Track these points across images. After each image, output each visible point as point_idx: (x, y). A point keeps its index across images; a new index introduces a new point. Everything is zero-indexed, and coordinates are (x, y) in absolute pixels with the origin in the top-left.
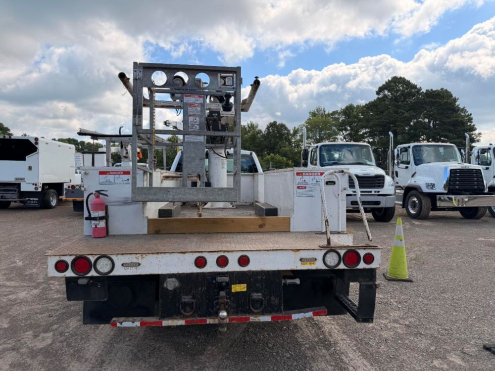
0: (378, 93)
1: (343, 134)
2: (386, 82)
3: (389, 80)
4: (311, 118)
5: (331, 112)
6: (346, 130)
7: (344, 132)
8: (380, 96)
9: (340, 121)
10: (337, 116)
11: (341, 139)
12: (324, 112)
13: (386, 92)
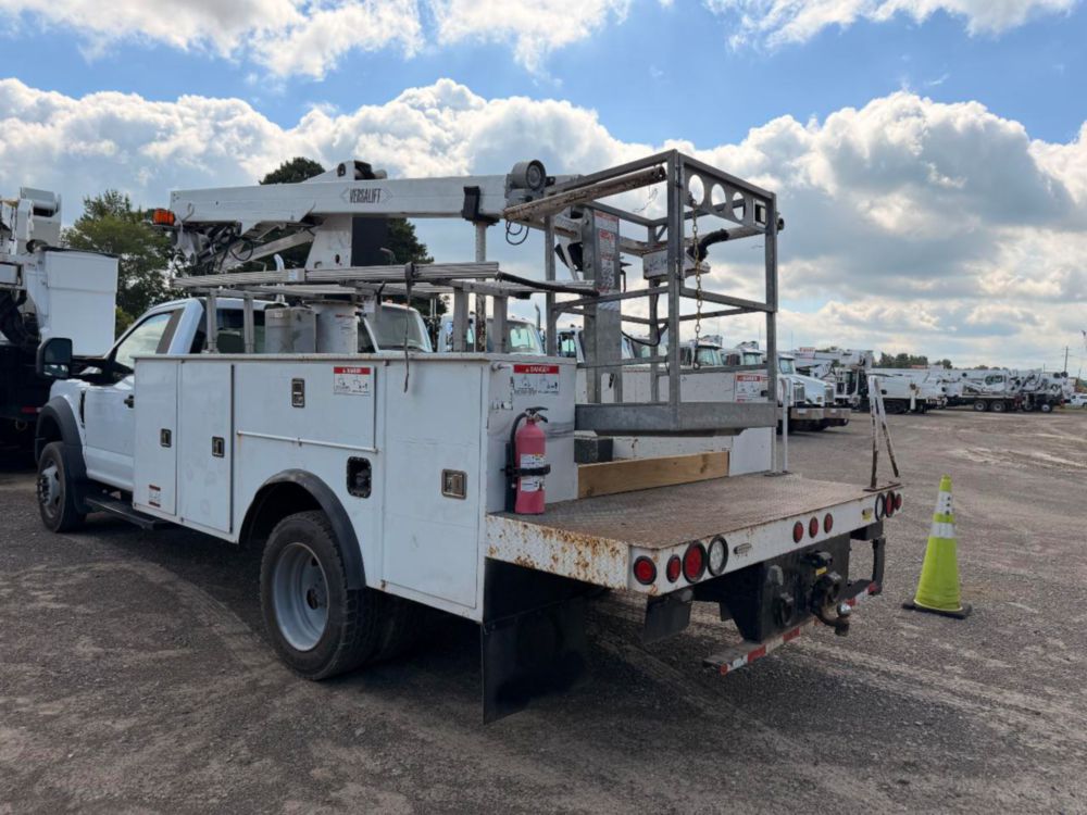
3: (288, 164)
4: (91, 216)
5: (144, 210)
12: (128, 206)
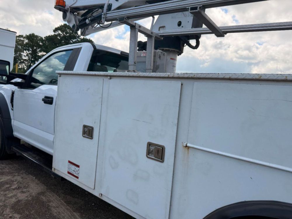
0: (54, 31)
1: (27, 52)
2: (60, 26)
3: (62, 25)
6: (29, 50)
7: (27, 51)
8: (56, 34)
9: (25, 43)
10: (22, 39)
11: (24, 56)
13: (60, 32)
